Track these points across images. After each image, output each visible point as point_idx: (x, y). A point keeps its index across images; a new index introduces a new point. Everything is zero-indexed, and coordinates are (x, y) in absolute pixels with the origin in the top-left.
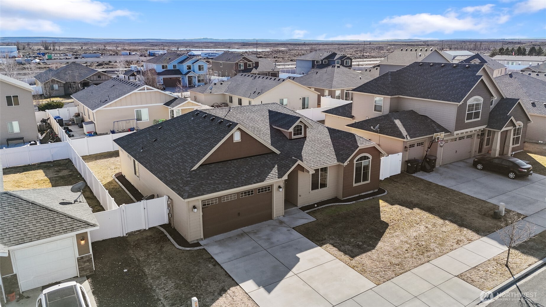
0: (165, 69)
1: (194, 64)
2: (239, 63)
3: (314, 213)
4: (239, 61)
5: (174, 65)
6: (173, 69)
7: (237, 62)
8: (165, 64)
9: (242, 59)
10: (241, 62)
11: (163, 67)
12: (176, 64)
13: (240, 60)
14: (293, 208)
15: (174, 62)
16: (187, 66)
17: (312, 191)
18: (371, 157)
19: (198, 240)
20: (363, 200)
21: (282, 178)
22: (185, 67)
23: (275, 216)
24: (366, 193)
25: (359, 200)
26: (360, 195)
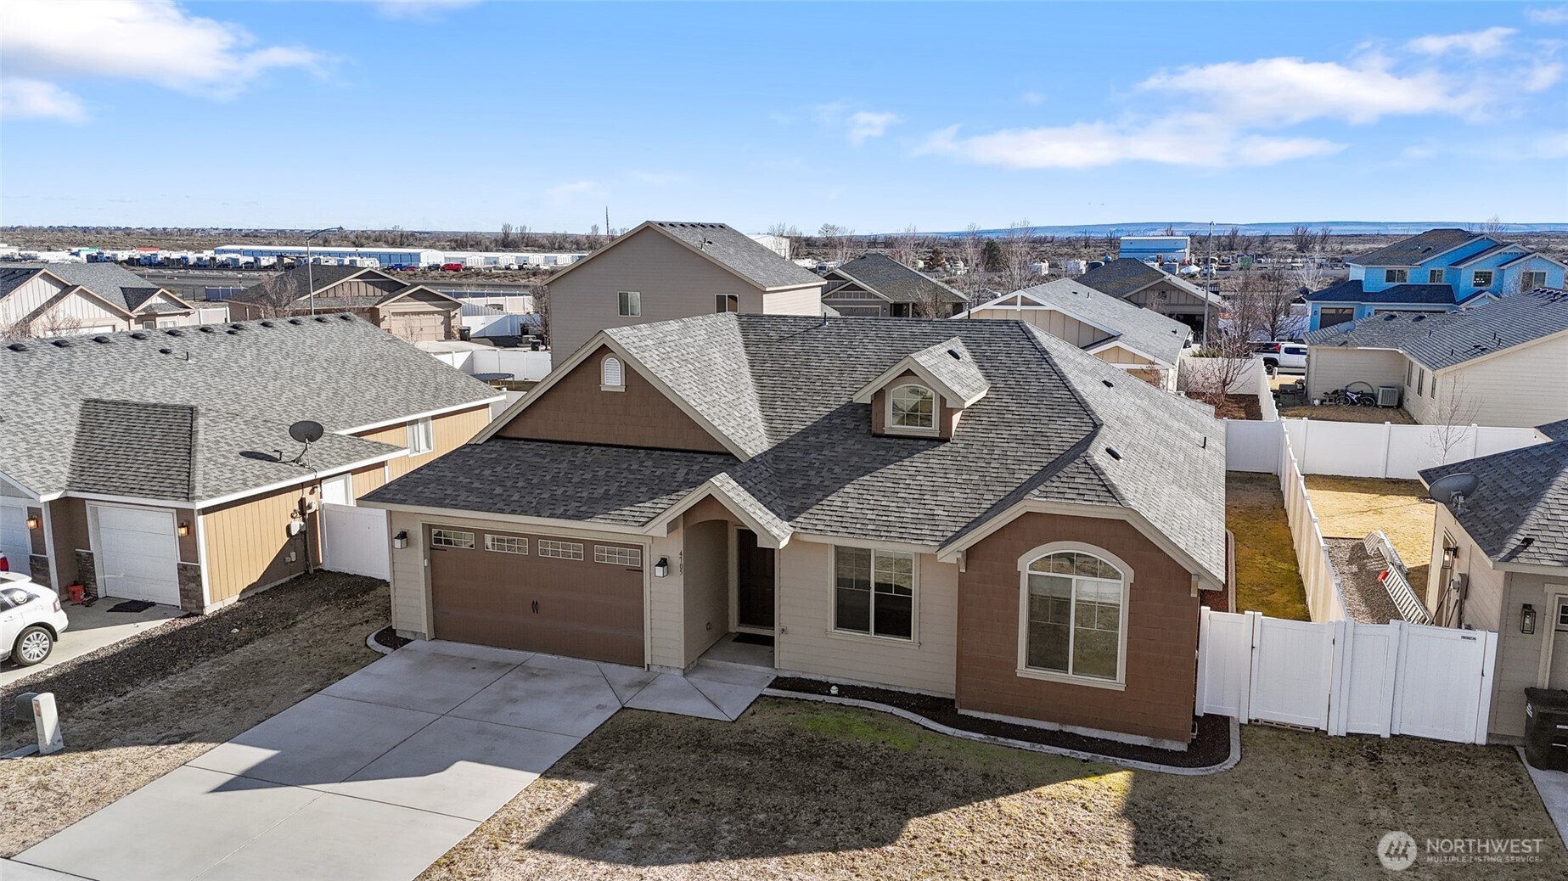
0: (1396, 284)
1: (1502, 268)
5: (1432, 272)
6: (1428, 283)
8: (1398, 268)
11: (1390, 276)
12: (1443, 268)
14: (759, 668)
15: (1437, 263)
16: (1476, 273)
17: (836, 631)
18: (1127, 573)
19: (415, 633)
20: (1034, 746)
21: (642, 526)
22: (1466, 277)
23: (647, 661)
24: (1103, 731)
25: (1010, 741)
26: (1064, 729)
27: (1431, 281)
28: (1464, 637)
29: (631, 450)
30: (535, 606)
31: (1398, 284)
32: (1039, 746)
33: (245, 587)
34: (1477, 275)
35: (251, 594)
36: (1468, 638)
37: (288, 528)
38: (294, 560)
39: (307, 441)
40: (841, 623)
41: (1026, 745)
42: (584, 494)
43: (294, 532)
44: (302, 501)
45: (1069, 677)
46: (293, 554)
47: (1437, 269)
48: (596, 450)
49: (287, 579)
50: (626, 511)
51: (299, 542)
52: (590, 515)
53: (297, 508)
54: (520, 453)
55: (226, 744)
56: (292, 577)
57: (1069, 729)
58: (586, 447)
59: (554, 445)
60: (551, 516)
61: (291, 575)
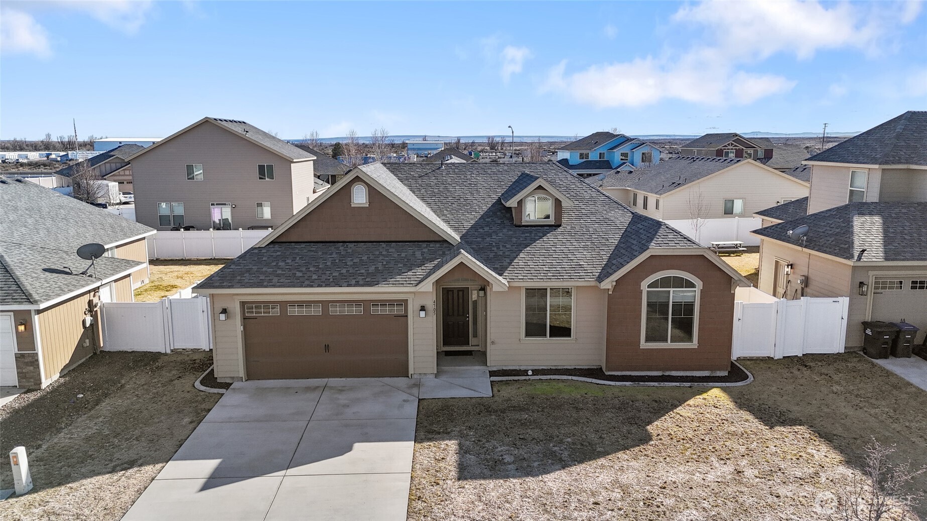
0: (585, 160)
1: (633, 150)
2: (725, 149)
3: (508, 384)
4: (725, 146)
5: (600, 154)
6: (599, 159)
7: (720, 147)
8: (584, 152)
9: (733, 143)
10: (730, 147)
11: (582, 156)
12: (605, 151)
13: (729, 144)
14: (477, 368)
15: (602, 148)
16: (621, 153)
17: (526, 338)
18: (699, 284)
19: (233, 378)
20: (660, 384)
21: (416, 286)
22: (617, 156)
23: (411, 371)
24: (685, 372)
25: (646, 383)
26: (665, 374)
27: (600, 158)
28: (834, 301)
29: (374, 244)
30: (327, 348)
31: (586, 160)
32: (662, 383)
33: (63, 367)
34: (622, 154)
35: (66, 372)
36: (836, 302)
37: (84, 322)
38: (88, 345)
39: (93, 257)
40: (529, 334)
41: (656, 384)
42: (363, 271)
43: (88, 325)
44: (90, 303)
45: (669, 345)
46: (87, 341)
47: (602, 152)
48: (350, 245)
49: (84, 359)
50: (398, 278)
51: (90, 331)
52: (375, 283)
53: (87, 307)
54: (297, 251)
55: (170, 462)
56: (88, 357)
57: (667, 373)
58: (342, 244)
59: (318, 244)
60: (349, 286)
61: (86, 356)
